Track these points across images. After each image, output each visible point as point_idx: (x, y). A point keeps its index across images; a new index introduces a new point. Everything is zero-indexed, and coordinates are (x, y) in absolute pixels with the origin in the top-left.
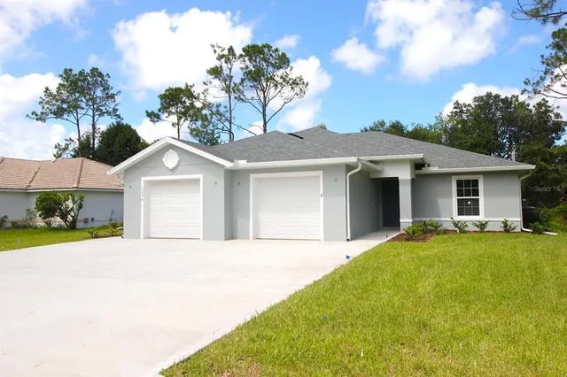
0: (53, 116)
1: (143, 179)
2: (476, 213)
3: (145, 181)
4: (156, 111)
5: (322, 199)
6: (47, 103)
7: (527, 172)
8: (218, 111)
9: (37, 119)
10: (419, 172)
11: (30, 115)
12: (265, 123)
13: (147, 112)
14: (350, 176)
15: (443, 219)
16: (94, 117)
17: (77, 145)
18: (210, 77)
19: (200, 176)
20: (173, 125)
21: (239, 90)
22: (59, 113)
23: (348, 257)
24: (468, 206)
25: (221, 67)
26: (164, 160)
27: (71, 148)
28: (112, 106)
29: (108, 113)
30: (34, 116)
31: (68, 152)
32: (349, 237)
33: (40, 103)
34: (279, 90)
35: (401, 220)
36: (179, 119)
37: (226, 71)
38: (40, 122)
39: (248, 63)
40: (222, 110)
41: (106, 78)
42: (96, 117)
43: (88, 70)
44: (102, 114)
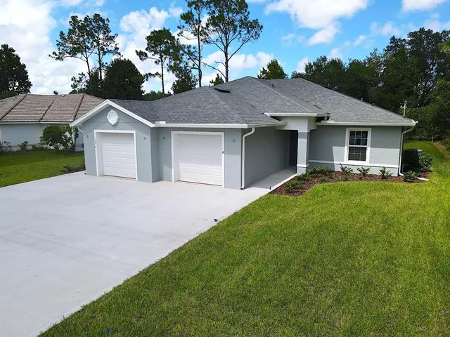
0: (68, 55)
1: (95, 131)
2: (364, 159)
3: (97, 133)
4: (144, 50)
5: (223, 155)
6: (62, 45)
7: (409, 127)
8: (189, 51)
9: (57, 59)
10: (319, 124)
11: (52, 55)
12: (227, 60)
13: (136, 51)
14: (246, 138)
15: (335, 162)
16: (99, 55)
17: (88, 78)
18: (183, 22)
19: (134, 132)
20: (156, 62)
21: (205, 33)
22: (73, 53)
23: (216, 220)
24: (357, 153)
25: (191, 13)
26: (108, 117)
27: (84, 80)
28: (114, 45)
29: (110, 51)
30: (54, 56)
31: (81, 83)
32: (243, 187)
33: (58, 45)
34: (237, 33)
35: (298, 165)
36: (161, 57)
37: (196, 17)
38: (58, 61)
39: (213, 8)
40: (192, 50)
41: (106, 22)
42: (101, 55)
43: (91, 16)
44: (104, 53)
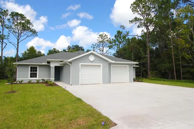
1: (80, 64)
3: (81, 65)
12: (18, 43)
19: (101, 64)
26: (89, 58)
